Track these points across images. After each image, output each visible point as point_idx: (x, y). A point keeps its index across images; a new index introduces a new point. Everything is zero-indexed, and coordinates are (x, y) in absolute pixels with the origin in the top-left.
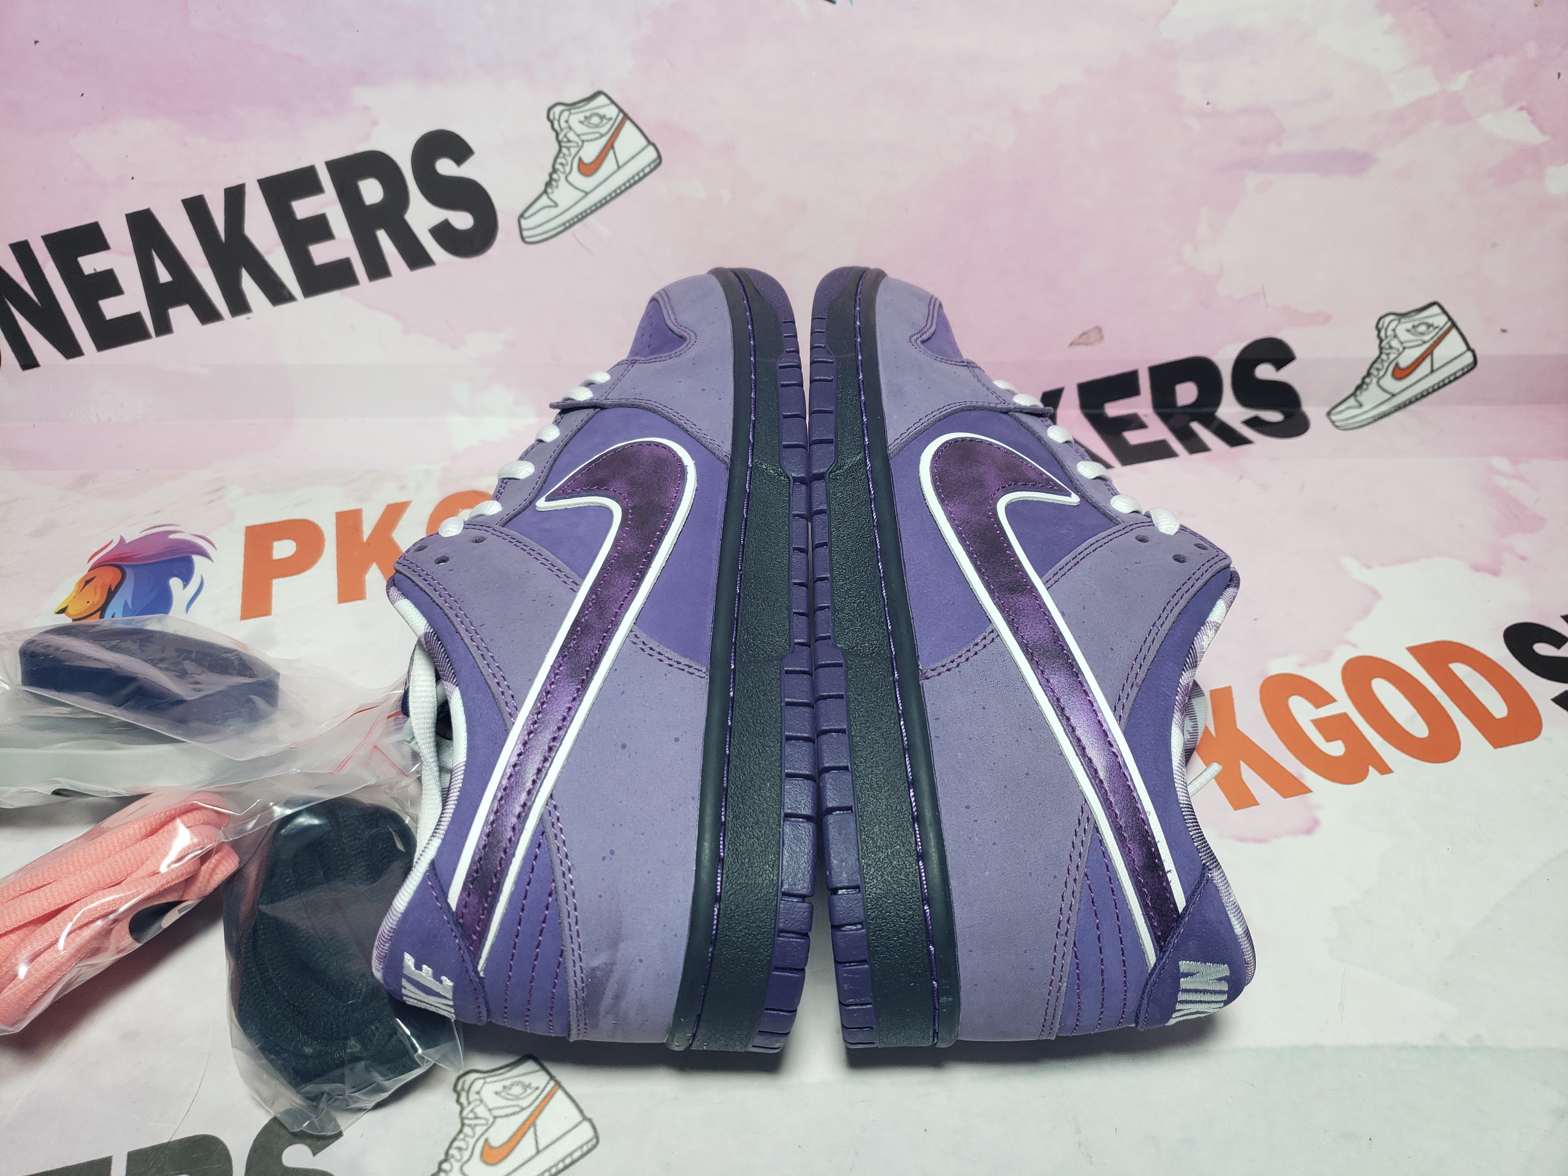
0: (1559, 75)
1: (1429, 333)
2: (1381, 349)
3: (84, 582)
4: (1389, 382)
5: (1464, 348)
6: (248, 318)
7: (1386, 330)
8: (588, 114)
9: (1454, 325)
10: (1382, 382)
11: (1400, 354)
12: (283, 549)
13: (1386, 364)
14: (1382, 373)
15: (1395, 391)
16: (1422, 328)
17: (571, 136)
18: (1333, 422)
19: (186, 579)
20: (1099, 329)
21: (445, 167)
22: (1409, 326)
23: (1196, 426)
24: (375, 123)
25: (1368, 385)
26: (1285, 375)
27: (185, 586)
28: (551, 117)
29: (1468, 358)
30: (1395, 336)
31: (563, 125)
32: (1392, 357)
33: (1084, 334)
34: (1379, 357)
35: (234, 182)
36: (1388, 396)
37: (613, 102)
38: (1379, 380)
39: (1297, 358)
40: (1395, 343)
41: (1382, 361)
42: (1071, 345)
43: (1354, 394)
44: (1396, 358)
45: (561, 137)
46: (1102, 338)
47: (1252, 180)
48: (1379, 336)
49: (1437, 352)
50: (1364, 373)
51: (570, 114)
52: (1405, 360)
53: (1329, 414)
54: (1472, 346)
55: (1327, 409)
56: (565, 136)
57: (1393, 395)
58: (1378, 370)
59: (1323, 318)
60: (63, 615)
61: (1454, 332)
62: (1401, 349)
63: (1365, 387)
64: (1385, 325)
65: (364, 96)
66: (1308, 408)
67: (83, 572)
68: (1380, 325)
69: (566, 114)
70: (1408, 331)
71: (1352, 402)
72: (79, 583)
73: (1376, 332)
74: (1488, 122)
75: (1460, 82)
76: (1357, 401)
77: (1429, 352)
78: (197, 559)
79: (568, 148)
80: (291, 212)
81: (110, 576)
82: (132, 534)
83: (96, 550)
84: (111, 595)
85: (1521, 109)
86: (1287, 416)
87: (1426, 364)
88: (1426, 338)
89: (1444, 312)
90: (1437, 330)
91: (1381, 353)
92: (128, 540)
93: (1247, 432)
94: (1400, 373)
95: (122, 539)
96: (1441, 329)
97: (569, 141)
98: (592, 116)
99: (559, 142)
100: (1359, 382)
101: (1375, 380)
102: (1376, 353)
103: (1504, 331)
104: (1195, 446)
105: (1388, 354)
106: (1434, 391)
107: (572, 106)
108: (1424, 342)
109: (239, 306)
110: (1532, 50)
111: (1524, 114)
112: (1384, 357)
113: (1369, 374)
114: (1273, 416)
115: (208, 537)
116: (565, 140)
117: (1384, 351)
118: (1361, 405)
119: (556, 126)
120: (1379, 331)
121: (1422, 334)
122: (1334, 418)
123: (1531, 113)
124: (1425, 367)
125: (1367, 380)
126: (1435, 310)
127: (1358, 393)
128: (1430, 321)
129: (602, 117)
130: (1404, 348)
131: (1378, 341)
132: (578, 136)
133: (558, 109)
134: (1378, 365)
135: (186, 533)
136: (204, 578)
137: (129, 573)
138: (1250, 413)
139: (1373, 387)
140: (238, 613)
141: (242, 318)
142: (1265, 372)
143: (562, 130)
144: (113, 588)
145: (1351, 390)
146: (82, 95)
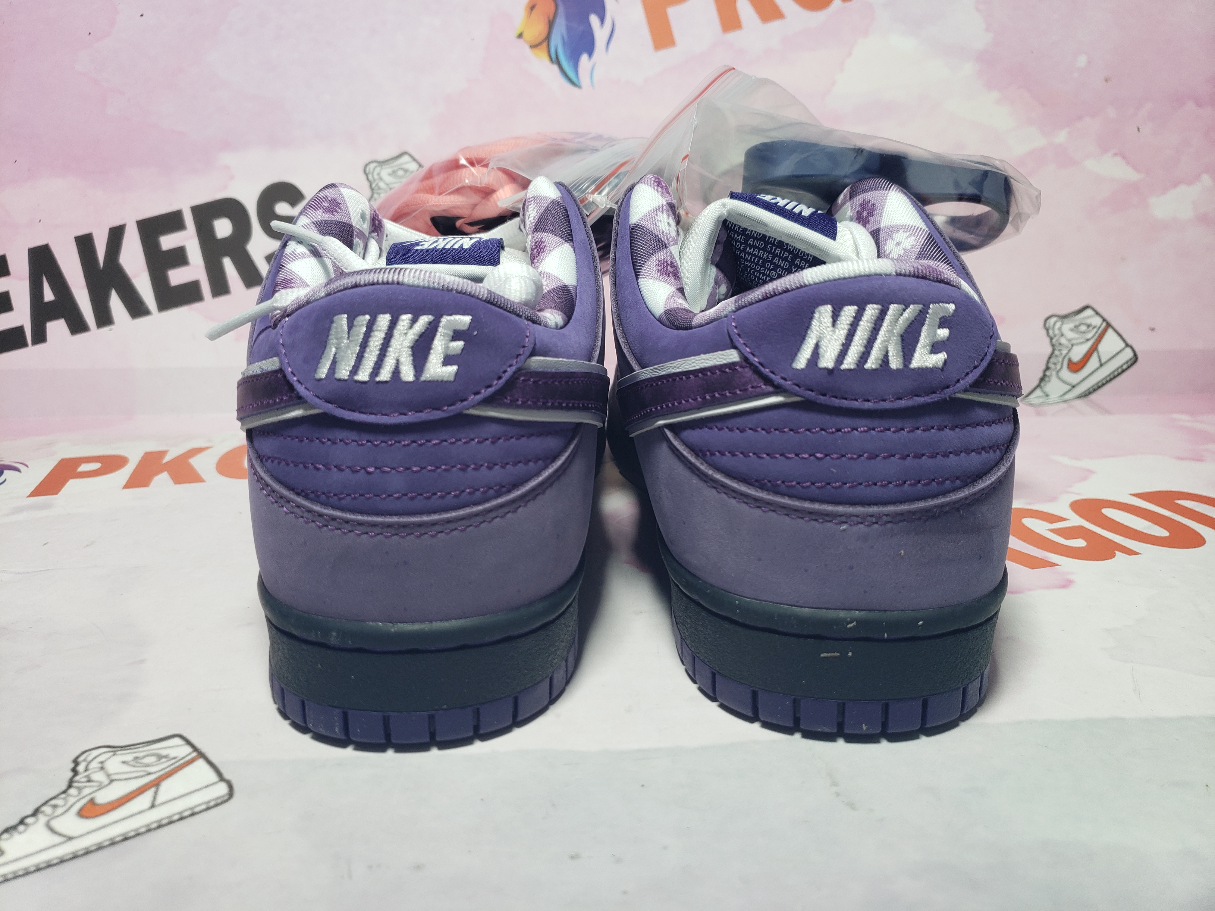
0: (1138, 129)
1: (1090, 331)
2: (1053, 345)
4: (1066, 374)
5: (1123, 345)
6: (111, 330)
7: (1053, 329)
8: (395, 169)
9: (1109, 325)
11: (1069, 351)
13: (1060, 359)
14: (1059, 367)
16: (1083, 328)
17: (382, 185)
22: (1072, 325)
24: (232, 177)
25: (1049, 377)
28: (367, 171)
29: (1128, 354)
30: (1062, 335)
31: (376, 177)
32: (1064, 352)
34: (1052, 354)
35: (117, 223)
36: (1069, 387)
37: (414, 159)
38: (1058, 372)
40: (1063, 341)
41: (1056, 356)
43: (1039, 386)
44: (1067, 354)
45: (373, 186)
49: (1101, 347)
50: (1043, 367)
51: (381, 169)
52: (1077, 354)
54: (1130, 342)
56: (377, 185)
58: (1055, 364)
61: (1110, 331)
65: (227, 158)
68: (1047, 325)
69: (378, 169)
70: (1072, 330)
73: (1045, 332)
74: (1091, 165)
75: (1062, 137)
76: (1043, 392)
77: (1094, 349)
79: (379, 194)
85: (1115, 154)
87: (1094, 358)
88: (1089, 336)
89: (1097, 313)
90: (1095, 330)
91: (1054, 350)
96: (1099, 328)
97: (379, 188)
98: (398, 170)
99: (372, 189)
100: (1040, 375)
101: (1054, 373)
102: (1049, 350)
103: (1153, 330)
105: (1060, 350)
106: (1107, 382)
107: (382, 163)
108: (1088, 340)
110: (1111, 112)
111: (1118, 159)
112: (1057, 352)
113: (1048, 368)
115: (26, 463)
116: (376, 188)
117: (1056, 348)
119: (370, 177)
120: (1047, 330)
121: (1084, 332)
123: (1124, 157)
124: (1093, 362)
125: (1048, 373)
127: (1042, 384)
128: (1088, 321)
129: (406, 171)
130: (1073, 345)
131: (1048, 340)
133: (372, 166)
134: (1053, 360)
139: (1054, 379)
140: (27, 494)
141: (105, 330)
143: (374, 180)
145: (1036, 382)
146: (15, 162)
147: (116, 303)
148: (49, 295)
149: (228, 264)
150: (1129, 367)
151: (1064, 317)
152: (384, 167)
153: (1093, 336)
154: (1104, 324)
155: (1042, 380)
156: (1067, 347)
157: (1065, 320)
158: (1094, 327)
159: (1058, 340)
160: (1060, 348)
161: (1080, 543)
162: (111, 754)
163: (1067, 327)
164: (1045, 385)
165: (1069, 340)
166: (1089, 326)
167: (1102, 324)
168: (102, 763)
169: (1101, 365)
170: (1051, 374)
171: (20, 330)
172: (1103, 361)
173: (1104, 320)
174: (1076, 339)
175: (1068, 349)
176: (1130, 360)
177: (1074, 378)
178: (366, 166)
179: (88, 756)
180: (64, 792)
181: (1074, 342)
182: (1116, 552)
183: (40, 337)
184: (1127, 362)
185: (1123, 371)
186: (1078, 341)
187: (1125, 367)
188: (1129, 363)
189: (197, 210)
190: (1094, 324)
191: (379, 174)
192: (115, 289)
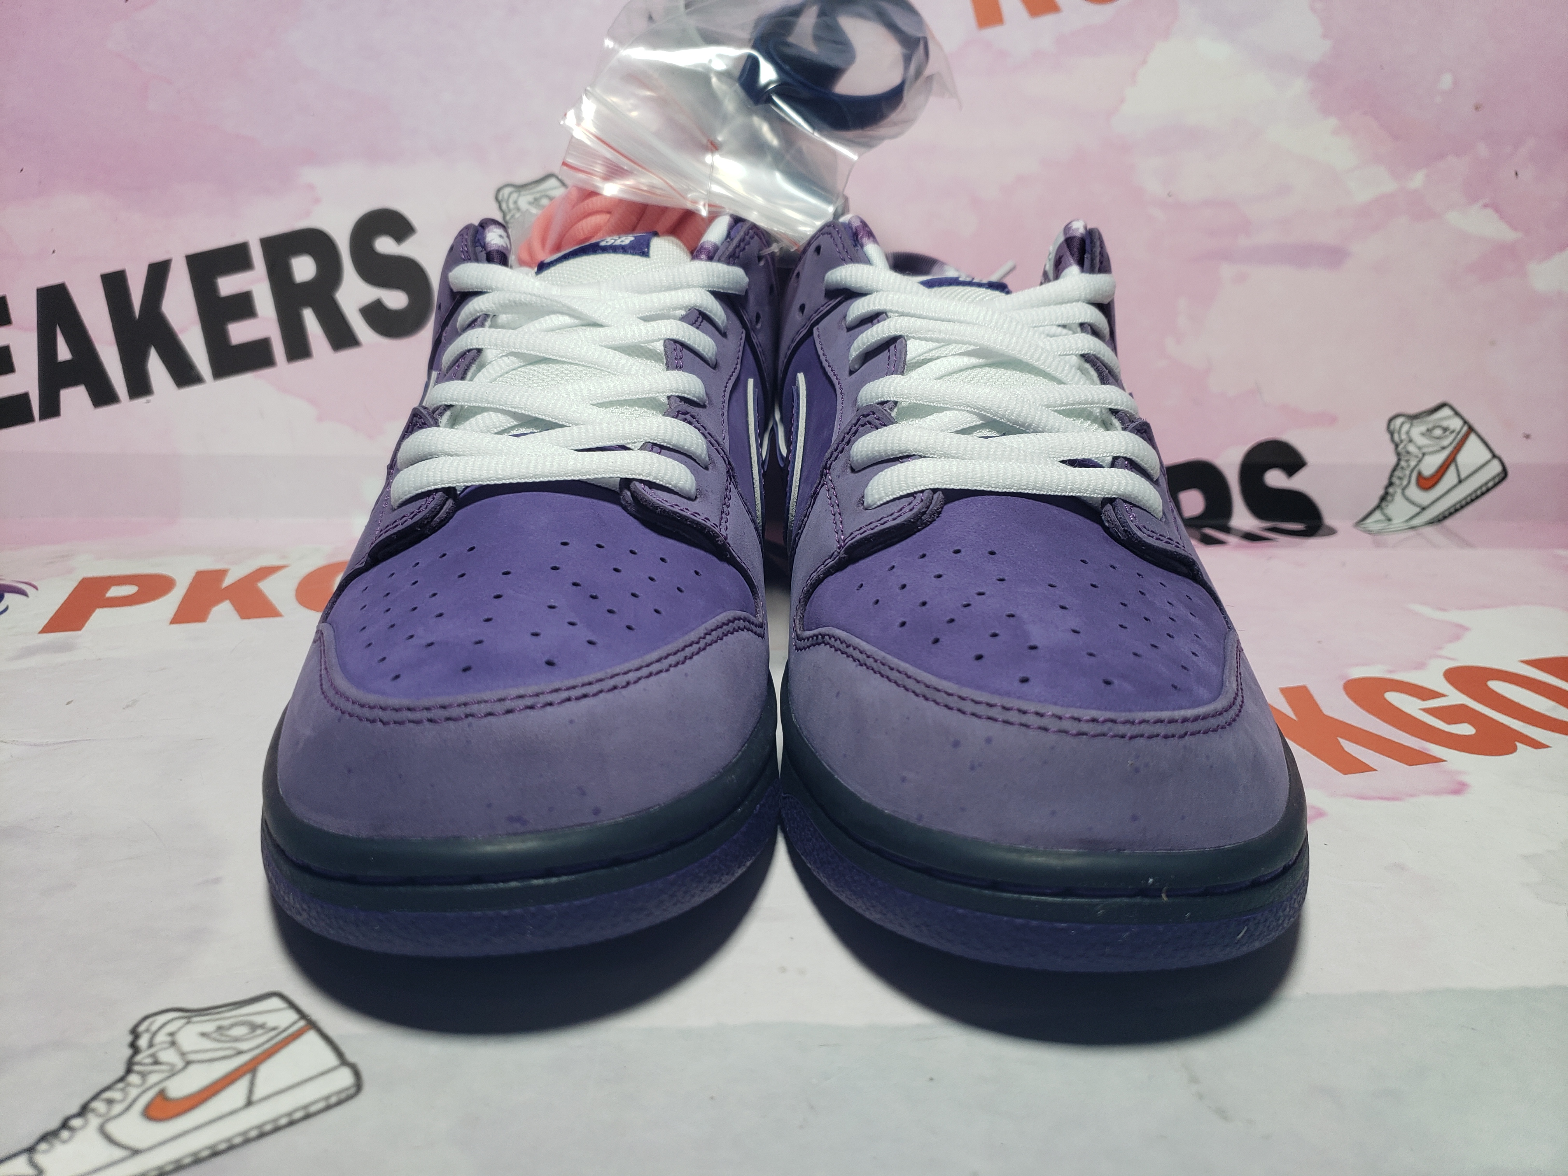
0: (1516, 174)
1: (1446, 437)
2: (1398, 454)
4: (1414, 492)
5: (1488, 456)
6: (148, 402)
7: (1399, 432)
9: (1471, 429)
10: (1408, 492)
11: (1420, 461)
13: (1407, 472)
14: (1405, 482)
15: (1425, 503)
16: (1438, 432)
21: (385, 245)
22: (1423, 428)
24: (317, 201)
25: (1393, 495)
26: (1298, 483)
28: (500, 197)
29: (1495, 468)
30: (1411, 441)
31: (511, 206)
32: (1413, 463)
34: (1398, 464)
35: (159, 258)
38: (1404, 489)
39: (1309, 464)
40: (1411, 448)
41: (1402, 468)
43: (1378, 507)
47: (1227, 271)
49: (1461, 458)
50: (1385, 482)
51: (519, 196)
52: (1430, 465)
54: (1498, 452)
55: (1352, 519)
57: (1424, 509)
58: (1400, 478)
59: (1331, 420)
61: (1473, 438)
62: (1420, 456)
63: (1389, 498)
65: (311, 175)
66: (1331, 520)
68: (1392, 427)
70: (1423, 434)
73: (1387, 437)
74: (1454, 218)
75: (1417, 180)
76: (1384, 515)
77: (1451, 460)
80: (214, 289)
85: (1486, 206)
87: (1451, 472)
88: (1446, 442)
89: (1457, 414)
90: (1454, 435)
91: (1399, 460)
94: (1427, 483)
96: (1459, 432)
100: (1381, 492)
101: (1399, 491)
102: (1393, 460)
103: (1527, 437)
105: (1407, 461)
106: (1467, 504)
107: (520, 188)
108: (1444, 448)
110: (1483, 150)
111: (1491, 212)
112: (1403, 463)
113: (1390, 484)
115: (34, 583)
117: (1402, 458)
119: (504, 206)
120: (1392, 434)
121: (1439, 438)
123: (1496, 209)
124: (1450, 478)
125: (1391, 490)
126: (1446, 412)
127: (1384, 504)
128: (1445, 424)
130: (1424, 454)
131: (1392, 447)
133: (507, 191)
134: (1398, 473)
139: (1398, 498)
141: (141, 402)
142: (1275, 479)
143: (510, 210)
145: (1375, 502)
146: (22, 170)
147: (156, 366)
148: (64, 353)
149: (309, 317)
150: (1495, 485)
151: (1413, 418)
153: (1451, 444)
154: (1466, 428)
155: (1383, 499)
156: (1417, 457)
157: (1415, 421)
158: (1453, 431)
159: (1405, 447)
160: (1406, 458)
161: (1466, 729)
162: (183, 1021)
163: (1417, 430)
164: (1387, 506)
165: (1419, 448)
166: (1445, 430)
168: (172, 1034)
169: (1460, 481)
170: (1396, 492)
171: (24, 398)
172: (1463, 476)
173: (1465, 422)
175: (1418, 459)
176: (1498, 475)
177: (1424, 498)
178: (499, 190)
179: (152, 1024)
180: (122, 1079)
181: (1425, 450)
182: (1518, 744)
183: (51, 409)
184: (1494, 478)
185: (1488, 490)
186: (1431, 449)
187: (1490, 484)
188: (1497, 480)
189: (268, 244)
190: (1452, 427)
191: (515, 202)
192: (154, 346)
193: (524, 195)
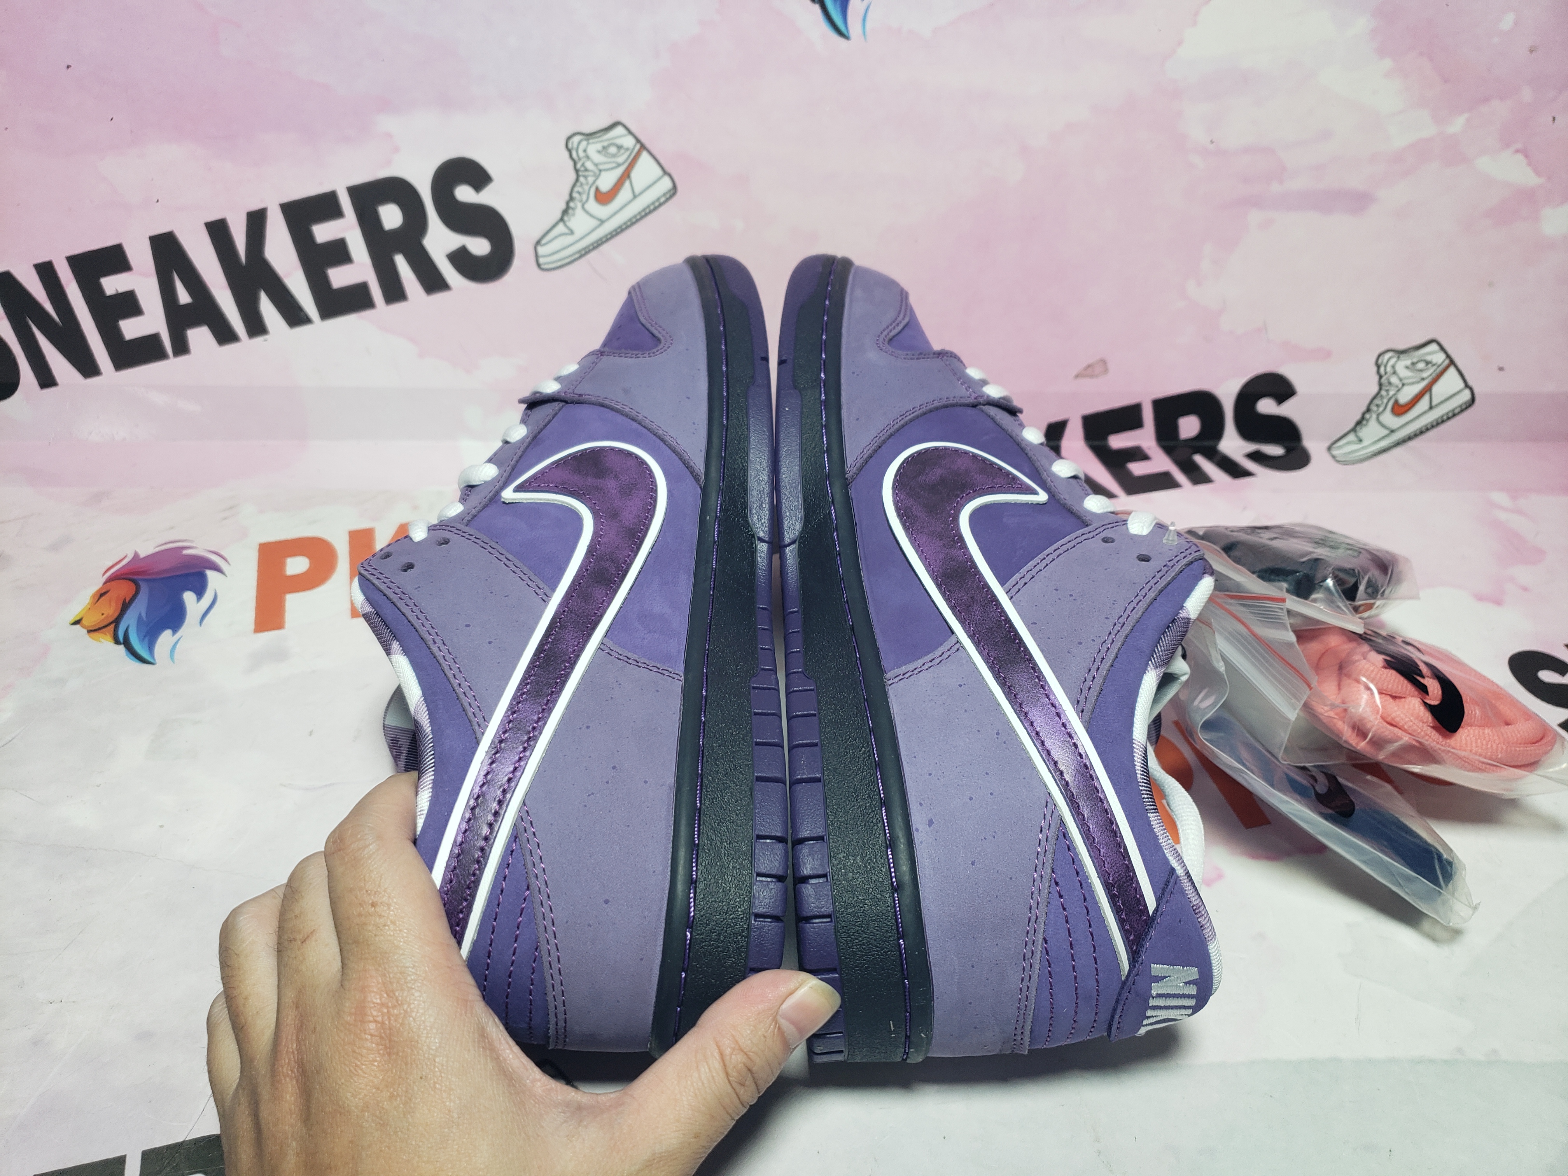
0: (1554, 119)
1: (1427, 369)
3: (99, 595)
5: (1462, 385)
6: (265, 340)
7: (1385, 366)
8: (605, 144)
9: (1452, 362)
10: (1382, 418)
11: (1398, 390)
12: (297, 565)
13: (1385, 401)
14: (1381, 409)
15: (1395, 427)
16: (1421, 365)
17: (589, 165)
18: (1334, 457)
19: (200, 592)
20: (1103, 362)
21: (464, 193)
23: (1199, 459)
24: (396, 150)
25: (1367, 421)
26: (1286, 410)
27: (199, 599)
28: (570, 146)
29: (1466, 395)
30: (1395, 373)
31: (581, 154)
32: (1391, 393)
33: (1089, 366)
35: (255, 206)
36: (1387, 432)
37: (630, 132)
38: (1378, 415)
39: (1298, 393)
40: (1394, 380)
41: (1382, 396)
42: (1077, 376)
43: (1354, 430)
45: (579, 166)
46: (1106, 371)
47: (1255, 217)
48: (1378, 372)
49: (1436, 389)
50: (1364, 409)
51: (588, 144)
52: (1404, 397)
53: (1329, 449)
54: (1470, 383)
55: (1327, 444)
56: (583, 165)
57: (1393, 431)
58: (1378, 406)
59: (1324, 354)
60: (78, 626)
61: (1452, 370)
62: (1400, 386)
63: (1365, 422)
64: (1385, 361)
65: (387, 123)
66: (1310, 443)
67: (97, 583)
68: (1380, 361)
69: (584, 143)
70: (1407, 367)
71: (1351, 437)
72: (94, 596)
73: (1375, 369)
74: (1484, 164)
75: (1457, 125)
76: (1357, 436)
77: (1428, 389)
78: (210, 574)
79: (586, 177)
80: (311, 236)
81: (124, 590)
82: (146, 549)
83: (111, 564)
84: (125, 607)
85: (1517, 151)
86: (1289, 450)
88: (1425, 375)
89: (1442, 348)
90: (1435, 367)
91: (1380, 389)
92: (142, 555)
93: (1250, 465)
94: (1399, 410)
95: (136, 555)
97: (586, 170)
99: (577, 171)
100: (1358, 417)
101: (1374, 416)
102: (1375, 389)
103: (1501, 369)
104: (1198, 477)
105: (1387, 391)
106: (1433, 427)
107: (589, 136)
108: (1423, 379)
109: (256, 327)
110: (1527, 94)
111: (1520, 157)
112: (1383, 393)
113: (1368, 410)
114: (1275, 450)
115: (222, 553)
116: (582, 169)
117: (1384, 388)
118: (1360, 441)
120: (1378, 367)
121: (1421, 371)
122: (1335, 452)
123: (1526, 156)
124: (1424, 404)
125: (1367, 416)
126: (1434, 347)
127: (1358, 428)
128: (1429, 358)
129: (620, 147)
130: (1403, 385)
131: (1377, 378)
132: (596, 165)
133: (577, 139)
134: (1377, 401)
135: (199, 548)
136: (218, 591)
137: (144, 588)
138: (1252, 447)
140: (252, 627)
141: (259, 340)
142: (1266, 406)
143: (580, 159)
144: (127, 601)
145: (1351, 425)
146: (112, 119)
147: (267, 308)
148: (184, 297)
149: (400, 261)
151: (1401, 353)
152: (591, 141)
153: (1431, 375)
156: (1397, 387)
157: (1402, 356)
158: (1434, 365)
160: (1386, 389)
163: (1402, 366)
164: (1361, 429)
167: (1444, 361)
174: (1409, 378)
175: (1397, 389)
178: (569, 139)
181: (1405, 381)
183: (181, 347)
189: (355, 192)
192: (264, 290)
193: (593, 143)
